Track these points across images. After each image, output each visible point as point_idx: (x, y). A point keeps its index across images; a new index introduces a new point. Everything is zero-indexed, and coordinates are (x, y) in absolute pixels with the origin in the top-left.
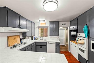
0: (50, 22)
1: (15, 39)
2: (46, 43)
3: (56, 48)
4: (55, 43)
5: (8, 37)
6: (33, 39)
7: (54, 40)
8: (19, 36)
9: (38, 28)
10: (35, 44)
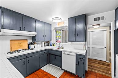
0: (68, 18)
1: (20, 43)
2: (60, 53)
3: (76, 64)
4: (75, 54)
5: (11, 40)
6: (49, 45)
7: (76, 49)
8: (27, 40)
9: (55, 30)
10: (48, 52)
